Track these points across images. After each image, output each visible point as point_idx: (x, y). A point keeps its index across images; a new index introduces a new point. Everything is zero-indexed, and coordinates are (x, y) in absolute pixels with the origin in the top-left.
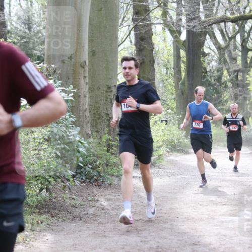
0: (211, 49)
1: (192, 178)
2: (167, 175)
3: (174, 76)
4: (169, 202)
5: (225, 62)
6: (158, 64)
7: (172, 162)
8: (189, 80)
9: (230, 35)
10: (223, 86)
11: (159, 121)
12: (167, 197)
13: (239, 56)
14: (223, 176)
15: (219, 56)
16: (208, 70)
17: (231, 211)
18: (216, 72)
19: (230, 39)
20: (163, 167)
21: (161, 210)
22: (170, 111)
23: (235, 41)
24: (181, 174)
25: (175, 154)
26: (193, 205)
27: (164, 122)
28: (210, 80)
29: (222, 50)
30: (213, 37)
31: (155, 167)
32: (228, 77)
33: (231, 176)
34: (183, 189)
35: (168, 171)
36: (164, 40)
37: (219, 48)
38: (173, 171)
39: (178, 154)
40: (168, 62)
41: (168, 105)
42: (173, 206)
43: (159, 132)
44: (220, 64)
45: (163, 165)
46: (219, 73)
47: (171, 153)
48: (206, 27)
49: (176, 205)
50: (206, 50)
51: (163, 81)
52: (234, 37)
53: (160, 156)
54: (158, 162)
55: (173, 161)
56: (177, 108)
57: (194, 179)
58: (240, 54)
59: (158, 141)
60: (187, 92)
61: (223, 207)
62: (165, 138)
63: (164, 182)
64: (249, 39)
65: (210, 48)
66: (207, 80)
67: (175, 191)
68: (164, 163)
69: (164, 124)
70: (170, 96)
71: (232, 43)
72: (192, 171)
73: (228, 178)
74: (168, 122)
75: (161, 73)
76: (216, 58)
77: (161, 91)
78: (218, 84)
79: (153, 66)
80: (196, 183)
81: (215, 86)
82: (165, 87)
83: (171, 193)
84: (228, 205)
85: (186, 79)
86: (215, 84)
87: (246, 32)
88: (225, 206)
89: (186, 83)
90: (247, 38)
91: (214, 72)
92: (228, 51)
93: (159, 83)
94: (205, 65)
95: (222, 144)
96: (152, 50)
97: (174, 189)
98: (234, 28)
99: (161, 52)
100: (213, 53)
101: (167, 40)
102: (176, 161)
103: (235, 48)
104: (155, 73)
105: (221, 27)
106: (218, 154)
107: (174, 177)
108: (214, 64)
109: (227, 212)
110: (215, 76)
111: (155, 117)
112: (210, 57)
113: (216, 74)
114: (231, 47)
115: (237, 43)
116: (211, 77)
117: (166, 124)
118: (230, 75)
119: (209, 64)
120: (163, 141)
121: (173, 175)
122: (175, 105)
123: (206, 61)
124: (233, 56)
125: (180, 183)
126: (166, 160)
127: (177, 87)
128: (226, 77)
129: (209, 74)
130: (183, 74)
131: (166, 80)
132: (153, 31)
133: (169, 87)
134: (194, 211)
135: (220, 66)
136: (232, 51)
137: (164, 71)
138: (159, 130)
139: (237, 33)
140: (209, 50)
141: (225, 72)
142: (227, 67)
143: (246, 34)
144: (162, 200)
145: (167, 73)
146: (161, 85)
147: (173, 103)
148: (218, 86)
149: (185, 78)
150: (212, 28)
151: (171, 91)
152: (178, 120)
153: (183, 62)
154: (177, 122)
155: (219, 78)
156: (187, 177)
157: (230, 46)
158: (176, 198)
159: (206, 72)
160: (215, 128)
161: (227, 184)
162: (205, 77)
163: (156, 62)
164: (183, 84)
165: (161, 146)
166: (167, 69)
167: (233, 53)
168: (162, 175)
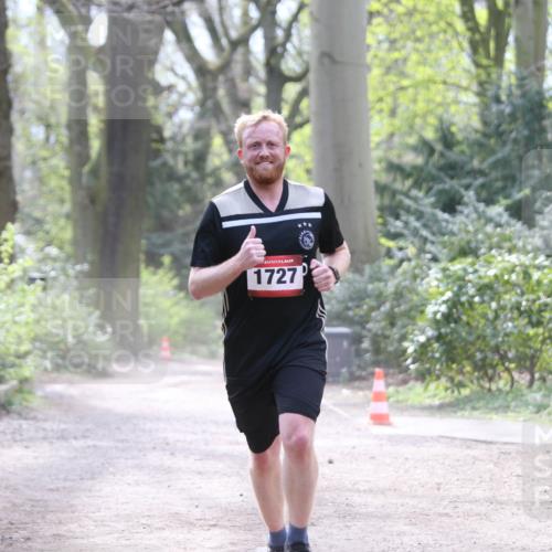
0: (176, 74)
1: (116, 447)
2: (45, 438)
3: (69, 150)
4: (48, 517)
5: (217, 111)
6: (22, 112)
7: (57, 401)
8: (111, 162)
9: (234, 34)
10: (210, 180)
11: (21, 278)
12: (46, 501)
13: (259, 95)
14: (207, 444)
15: (200, 95)
16: (167, 134)
17: (233, 544)
18: (189, 140)
19: (235, 44)
20: (32, 415)
21: (28, 539)
22: (53, 251)
23: (248, 52)
24: (84, 437)
25: (67, 376)
26: (121, 526)
27: (39, 282)
28: (171, 161)
29: (209, 77)
30: (184, 37)
31: (8, 412)
32: (226, 157)
33: (231, 443)
34: (93, 478)
35: (47, 425)
36: (42, 43)
37: (201, 70)
38: (63, 426)
39: (77, 378)
40: (53, 107)
41: (47, 233)
42: (62, 530)
43: (20, 314)
44: (201, 116)
45: (32, 409)
46: (199, 145)
47: (55, 375)
48: (165, 7)
49: (73, 527)
50: (162, 76)
51: (34, 163)
52: (243, 41)
53: (24, 381)
54: (17, 399)
55: (61, 396)
56: (75, 242)
57: (123, 450)
58: (262, 89)
59: (19, 337)
60: (104, 195)
61: (209, 534)
62: (39, 330)
63: (36, 458)
64: (289, 46)
65: (172, 70)
66: (165, 164)
67: (68, 484)
68: (35, 401)
69: (39, 289)
70: (54, 208)
71: (238, 56)
72: (118, 428)
73: (223, 448)
74: (50, 282)
75: (29, 140)
76: (191, 98)
77: (30, 193)
78: (194, 175)
79: (7, 116)
80: (130, 462)
81: (188, 182)
82: (41, 180)
83: (58, 490)
84: (225, 527)
85: (104, 161)
86: (187, 176)
87: (280, 26)
88: (216, 531)
89: (104, 171)
90: (284, 45)
91: (184, 139)
92: (226, 81)
93: (24, 168)
94: (159, 119)
95: (203, 349)
96: (5, 72)
97: (65, 480)
98: (246, 14)
99: (31, 79)
100: (181, 86)
101: (49, 43)
102: (71, 397)
103: (248, 71)
104: (14, 140)
105: (206, 10)
106: (193, 378)
107: (65, 444)
108: (186, 116)
109: (221, 547)
110: (186, 154)
111: (11, 268)
112: (174, 97)
113: (190, 145)
114: (237, 69)
115: (252, 59)
116: (175, 154)
117: (45, 289)
118: (230, 151)
119: (170, 115)
120: (35, 339)
121: (63, 437)
122: (68, 234)
123: (164, 108)
124: (242, 94)
125: (84, 461)
126: (39, 393)
127: (75, 181)
128: (219, 155)
129: (169, 145)
130: (96, 145)
131: (45, 159)
132: (10, 14)
133: (53, 182)
134: (124, 542)
135: (203, 124)
136: (238, 81)
137: (38, 132)
138: (22, 305)
139: (254, 29)
140: (170, 75)
141: (217, 142)
142: (223, 127)
143: (280, 33)
144: (31, 513)
145: (47, 139)
146: (28, 174)
147: (62, 229)
148: (195, 181)
149: (99, 155)
150: (183, 13)
151: (59, 192)
152: (76, 277)
153: (96, 109)
154: (75, 283)
155: (199, 159)
156: (104, 444)
157: (233, 65)
158: (72, 506)
159: (162, 140)
160: (184, 303)
161: (220, 466)
162: (157, 154)
163: (16, 105)
164: (94, 172)
165: (26, 354)
166: (48, 126)
167: (242, 86)
168: (31, 439)
